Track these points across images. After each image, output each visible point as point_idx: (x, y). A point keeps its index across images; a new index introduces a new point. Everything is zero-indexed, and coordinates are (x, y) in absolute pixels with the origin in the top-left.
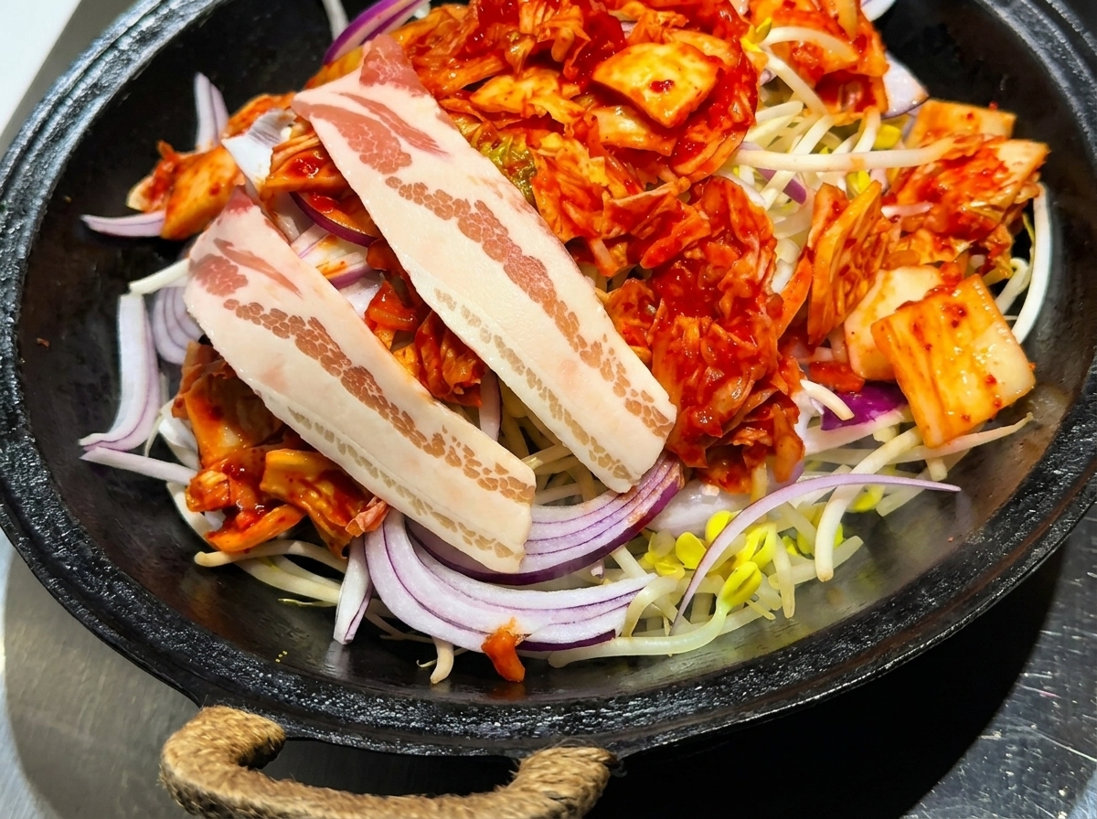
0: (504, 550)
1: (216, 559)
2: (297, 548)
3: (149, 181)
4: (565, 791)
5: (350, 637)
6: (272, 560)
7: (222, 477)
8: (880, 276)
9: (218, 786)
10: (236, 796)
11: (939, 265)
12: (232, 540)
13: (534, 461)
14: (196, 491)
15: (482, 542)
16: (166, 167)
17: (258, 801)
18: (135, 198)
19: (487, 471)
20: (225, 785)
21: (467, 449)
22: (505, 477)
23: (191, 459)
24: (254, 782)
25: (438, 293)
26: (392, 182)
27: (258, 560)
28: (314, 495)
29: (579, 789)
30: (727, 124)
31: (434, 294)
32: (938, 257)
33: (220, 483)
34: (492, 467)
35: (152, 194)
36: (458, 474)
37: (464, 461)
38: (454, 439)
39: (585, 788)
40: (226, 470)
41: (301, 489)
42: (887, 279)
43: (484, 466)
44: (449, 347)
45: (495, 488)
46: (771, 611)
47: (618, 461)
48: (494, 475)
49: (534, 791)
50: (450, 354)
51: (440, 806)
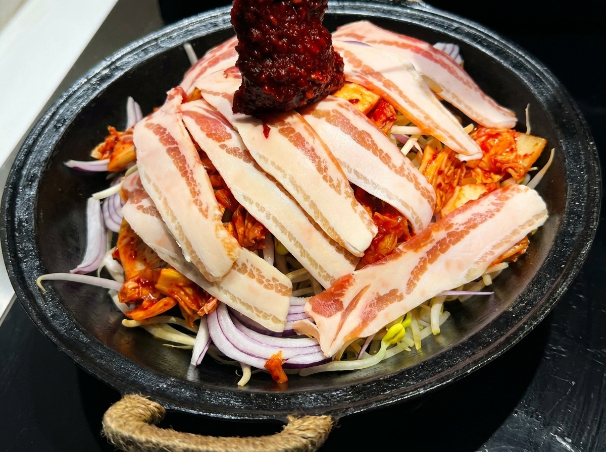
0: (276, 320)
1: (132, 323)
2: (173, 320)
3: (102, 145)
4: (309, 434)
5: (199, 362)
6: (160, 325)
7: (136, 285)
8: (458, 188)
9: (134, 433)
10: (143, 438)
11: (485, 184)
12: (140, 314)
13: (291, 275)
14: (123, 293)
15: (266, 316)
16: (111, 138)
17: (154, 439)
18: (95, 153)
19: (268, 280)
20: (137, 432)
21: (258, 270)
22: (277, 283)
23: (120, 278)
24: (152, 430)
25: (244, 197)
26: (223, 147)
27: (153, 325)
28: (182, 293)
29: (316, 434)
30: (384, 118)
31: (242, 197)
32: (485, 181)
33: (135, 288)
34: (270, 279)
35: (103, 152)
36: (254, 283)
37: (256, 276)
38: (252, 265)
39: (319, 433)
40: (138, 281)
41: (176, 289)
42: (461, 190)
43: (266, 278)
44: (248, 222)
45: (272, 289)
46: (409, 347)
47: (333, 277)
48: (272, 282)
49: (294, 434)
50: (250, 225)
51: (247, 441)
